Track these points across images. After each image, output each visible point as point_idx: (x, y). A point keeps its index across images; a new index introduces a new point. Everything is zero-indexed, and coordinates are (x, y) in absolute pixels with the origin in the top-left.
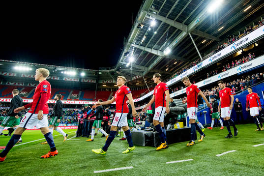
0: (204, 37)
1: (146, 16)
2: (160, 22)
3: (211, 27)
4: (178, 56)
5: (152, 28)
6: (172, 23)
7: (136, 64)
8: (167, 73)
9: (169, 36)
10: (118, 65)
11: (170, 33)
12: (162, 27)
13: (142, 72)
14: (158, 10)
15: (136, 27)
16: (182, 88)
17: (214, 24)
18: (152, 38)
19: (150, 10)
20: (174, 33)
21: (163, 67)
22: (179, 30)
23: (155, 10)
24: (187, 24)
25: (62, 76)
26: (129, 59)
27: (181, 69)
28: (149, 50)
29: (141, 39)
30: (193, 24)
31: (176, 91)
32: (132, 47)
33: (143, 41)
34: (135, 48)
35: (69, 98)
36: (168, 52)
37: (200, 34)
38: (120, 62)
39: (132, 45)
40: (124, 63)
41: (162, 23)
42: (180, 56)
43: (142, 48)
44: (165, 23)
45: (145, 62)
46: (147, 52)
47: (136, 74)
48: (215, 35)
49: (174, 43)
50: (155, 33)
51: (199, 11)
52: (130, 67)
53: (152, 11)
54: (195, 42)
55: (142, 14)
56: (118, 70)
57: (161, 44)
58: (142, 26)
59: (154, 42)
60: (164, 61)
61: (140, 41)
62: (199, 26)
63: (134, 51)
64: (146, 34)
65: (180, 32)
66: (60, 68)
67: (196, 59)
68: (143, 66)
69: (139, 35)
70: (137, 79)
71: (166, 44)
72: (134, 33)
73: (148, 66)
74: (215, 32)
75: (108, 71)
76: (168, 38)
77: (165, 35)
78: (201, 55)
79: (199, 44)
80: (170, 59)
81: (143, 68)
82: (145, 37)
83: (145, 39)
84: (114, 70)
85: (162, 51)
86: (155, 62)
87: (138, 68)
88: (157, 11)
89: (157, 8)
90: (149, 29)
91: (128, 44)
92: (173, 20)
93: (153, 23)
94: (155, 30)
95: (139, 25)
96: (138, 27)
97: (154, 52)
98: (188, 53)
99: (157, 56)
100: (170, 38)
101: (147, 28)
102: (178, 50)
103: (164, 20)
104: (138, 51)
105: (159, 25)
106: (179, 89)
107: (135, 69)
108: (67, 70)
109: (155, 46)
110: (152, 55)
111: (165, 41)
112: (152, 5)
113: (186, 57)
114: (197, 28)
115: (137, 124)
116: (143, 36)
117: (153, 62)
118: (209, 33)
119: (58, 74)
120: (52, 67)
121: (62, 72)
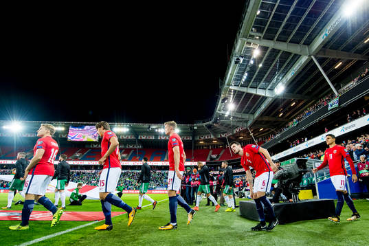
0: (338, 58)
1: (246, 45)
2: (264, 49)
3: (350, 40)
4: (297, 93)
5: (254, 60)
6: (283, 47)
7: (237, 112)
8: (281, 120)
9: (280, 67)
10: (215, 116)
11: (282, 63)
12: (269, 56)
13: (247, 122)
14: (262, 33)
15: (233, 62)
16: (306, 139)
17: (356, 34)
18: (256, 73)
19: (251, 36)
20: (288, 60)
21: (274, 112)
22: (296, 55)
23: (258, 34)
24: (308, 43)
25: (157, 135)
26: (228, 108)
27: (302, 112)
28: (253, 91)
29: (241, 77)
30: (319, 41)
31: (297, 144)
32: (230, 91)
33: (244, 80)
34: (235, 91)
35: (166, 159)
36: (280, 90)
37: (331, 55)
38: (217, 111)
39: (230, 87)
40: (222, 112)
41: (269, 51)
42: (300, 92)
43: (244, 90)
44: (273, 49)
45: (250, 108)
46: (251, 94)
47: (238, 124)
48: (359, 52)
49: (290, 76)
50: (260, 65)
51: (328, 17)
52: (230, 116)
53: (253, 36)
54: (323, 69)
55: (240, 45)
56: (216, 122)
57: (269, 80)
58: (242, 60)
59: (259, 79)
60: (276, 103)
61: (241, 80)
62: (329, 42)
63: (234, 95)
64: (248, 69)
65: (297, 57)
66: (154, 126)
67: (326, 95)
68: (247, 113)
69: (238, 73)
70: (240, 132)
71: (277, 79)
72: (232, 71)
73: (253, 113)
74: (359, 47)
75: (204, 124)
76: (279, 70)
77: (275, 66)
78: (335, 87)
79: (330, 71)
80: (284, 100)
81: (246, 116)
82: (246, 74)
83: (247, 77)
84: (211, 122)
85: (271, 89)
86: (263, 107)
87: (240, 116)
88: (260, 35)
89: (260, 30)
90: (252, 62)
91: (225, 86)
92: (285, 41)
93: (256, 53)
94: (259, 63)
95: (238, 59)
96: (236, 63)
97: (260, 93)
98: (312, 87)
99: (264, 98)
100: (282, 69)
101: (248, 61)
102: (293, 86)
103: (271, 44)
104: (238, 95)
105: (263, 54)
106: (301, 142)
107: (237, 118)
108: (160, 128)
109: (262, 84)
110: (257, 97)
111: (274, 74)
112: (254, 27)
113: (309, 94)
114: (325, 46)
115: (246, 190)
116: (243, 74)
117: (260, 107)
118: (348, 49)
119: (153, 132)
120: (146, 126)
121: (156, 130)
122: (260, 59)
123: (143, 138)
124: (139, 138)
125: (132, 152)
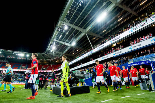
0: (94, 36)
1: (62, 24)
2: (70, 27)
3: (99, 30)
4: (80, 46)
5: (65, 30)
6: (76, 28)
7: (56, 50)
8: (73, 56)
9: (75, 35)
10: (46, 51)
11: (75, 34)
12: (71, 30)
13: (60, 55)
14: (69, 20)
15: (56, 30)
16: (82, 64)
17: (101, 28)
18: (65, 36)
19: (64, 21)
20: (77, 34)
21: (71, 53)
22: (80, 32)
23: (67, 21)
24: (85, 28)
25: (17, 56)
26: (53, 48)
27: (81, 54)
28: (63, 43)
29: (59, 36)
30: (89, 28)
31: (78, 66)
32: (54, 41)
33: (60, 38)
34: (56, 42)
35: (20, 68)
36: (74, 44)
37: (92, 34)
38: (48, 49)
39: (54, 40)
40: (50, 50)
41: (71, 28)
43: (60, 42)
44: (73, 28)
45: (61, 49)
46: (62, 44)
47: (56, 56)
48: (101, 35)
49: (78, 39)
50: (67, 33)
51: (92, 21)
52: (53, 52)
53: (66, 21)
54: (89, 39)
55: (60, 23)
56: (47, 53)
57: (70, 39)
58: (60, 29)
59: (66, 39)
60: (72, 49)
61: (59, 37)
62: (92, 29)
63: (55, 43)
64: (62, 34)
65: (81, 33)
66: (15, 52)
67: (90, 48)
68: (60, 51)
69: (58, 34)
70: (57, 59)
71: (73, 40)
72: (56, 33)
73: (63, 52)
74: (101, 33)
75: (41, 54)
76: (74, 36)
77: (73, 34)
78: (93, 46)
79: (91, 40)
80: (75, 48)
81: (60, 53)
82: (61, 36)
83: (61, 37)
84: (44, 54)
85: (70, 43)
86: (67, 50)
87: (57, 53)
88: (68, 21)
89: (68, 19)
90: (64, 31)
91: (52, 39)
92: (77, 26)
93: (66, 28)
94: (67, 32)
95: (58, 29)
96: (57, 30)
97: (66, 44)
98: (85, 44)
99: (67, 46)
101: (63, 31)
102: (79, 43)
103: (72, 26)
104: (57, 43)
105: (69, 29)
106: (79, 65)
107: (56, 53)
108: (19, 53)
109: (67, 41)
110: (65, 45)
111: (72, 38)
112: (66, 17)
113: (84, 47)
114: (90, 31)
115: (57, 83)
116: (60, 35)
117: (65, 50)
118: (97, 33)
119: (15, 55)
120: (11, 51)
121: (17, 54)
122: (67, 31)
123: (9, 57)
124: (7, 57)
125: (2, 64)
